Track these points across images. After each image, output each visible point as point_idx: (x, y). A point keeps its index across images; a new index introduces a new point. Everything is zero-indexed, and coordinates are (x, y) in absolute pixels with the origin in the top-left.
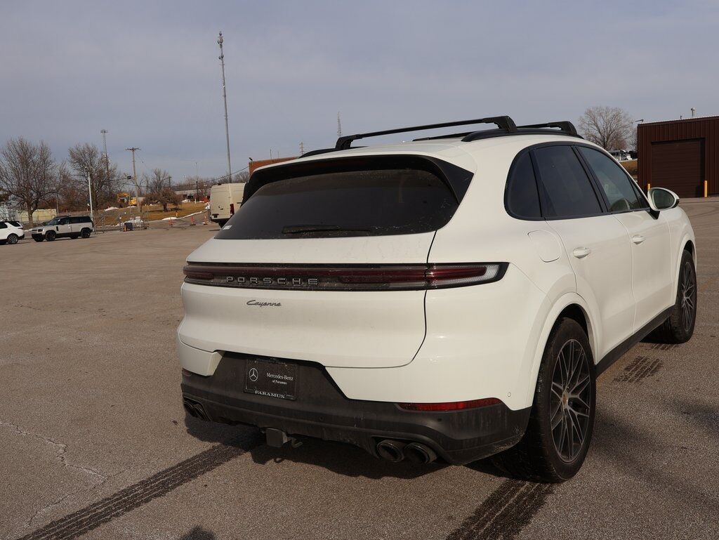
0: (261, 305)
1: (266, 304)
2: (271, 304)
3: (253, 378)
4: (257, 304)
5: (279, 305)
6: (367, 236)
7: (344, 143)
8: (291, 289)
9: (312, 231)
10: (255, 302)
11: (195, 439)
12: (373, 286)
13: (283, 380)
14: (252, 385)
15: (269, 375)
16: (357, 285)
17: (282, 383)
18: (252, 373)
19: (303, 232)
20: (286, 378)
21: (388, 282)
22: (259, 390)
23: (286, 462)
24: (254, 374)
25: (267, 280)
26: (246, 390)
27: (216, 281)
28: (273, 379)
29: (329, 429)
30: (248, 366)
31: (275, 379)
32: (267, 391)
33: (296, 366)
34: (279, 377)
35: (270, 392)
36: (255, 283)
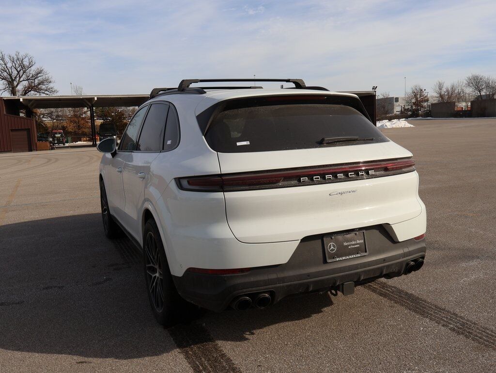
3: (332, 250)
4: (339, 193)
9: (341, 141)
10: (336, 193)
13: (357, 244)
15: (345, 244)
17: (356, 246)
18: (330, 247)
20: (358, 242)
22: (339, 257)
25: (340, 176)
26: (329, 261)
27: (286, 183)
28: (349, 245)
29: (388, 266)
30: (325, 242)
31: (351, 245)
32: (346, 256)
33: (364, 231)
34: (353, 243)
35: (348, 255)
36: (331, 179)
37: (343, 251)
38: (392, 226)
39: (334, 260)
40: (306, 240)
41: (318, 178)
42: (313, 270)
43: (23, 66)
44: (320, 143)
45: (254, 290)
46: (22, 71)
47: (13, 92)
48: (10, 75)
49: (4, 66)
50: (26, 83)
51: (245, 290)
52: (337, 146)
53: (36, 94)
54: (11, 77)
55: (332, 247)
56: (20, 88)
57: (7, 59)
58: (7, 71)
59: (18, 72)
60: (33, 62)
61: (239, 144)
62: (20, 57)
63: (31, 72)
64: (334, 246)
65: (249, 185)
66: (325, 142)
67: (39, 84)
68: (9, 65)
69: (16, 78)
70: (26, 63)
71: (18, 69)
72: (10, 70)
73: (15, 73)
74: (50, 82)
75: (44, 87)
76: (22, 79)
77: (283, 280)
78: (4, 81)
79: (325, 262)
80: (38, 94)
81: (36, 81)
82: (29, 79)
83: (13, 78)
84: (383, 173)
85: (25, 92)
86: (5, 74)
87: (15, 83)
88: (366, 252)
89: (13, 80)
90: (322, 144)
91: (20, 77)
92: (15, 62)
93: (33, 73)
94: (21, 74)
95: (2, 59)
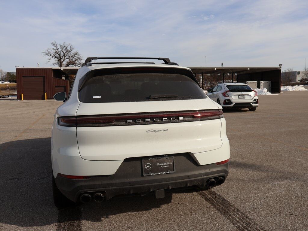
0: (156, 131)
1: (159, 131)
2: (162, 130)
3: (148, 168)
4: (154, 131)
5: (167, 130)
8: (171, 123)
10: (152, 131)
13: (167, 165)
15: (158, 164)
17: (167, 166)
18: (147, 166)
19: (159, 98)
20: (168, 163)
22: (153, 173)
25: (156, 120)
26: (144, 175)
27: (117, 123)
28: (161, 166)
29: (192, 181)
30: (143, 163)
31: (162, 165)
32: (158, 172)
33: (174, 157)
34: (165, 164)
35: (160, 172)
36: (149, 121)
37: (156, 169)
38: (194, 154)
39: (149, 174)
40: (127, 160)
41: (140, 121)
42: (133, 180)
43: (67, 51)
44: (149, 99)
45: (92, 190)
46: (66, 53)
47: (61, 65)
48: (60, 55)
49: (57, 50)
50: (68, 60)
51: (86, 190)
52: (161, 100)
53: (73, 67)
55: (148, 166)
56: (65, 63)
57: (59, 47)
58: (58, 53)
59: (64, 54)
60: (73, 48)
61: (94, 97)
62: (66, 45)
63: (71, 54)
64: (149, 165)
65: (93, 123)
66: (151, 97)
67: (75, 61)
68: (60, 50)
69: (63, 57)
70: (69, 49)
71: (64, 52)
72: (60, 53)
73: (62, 54)
74: (81, 60)
75: (77, 62)
76: (66, 58)
77: (111, 185)
78: (56, 59)
79: (142, 175)
80: (74, 66)
81: (74, 59)
82: (70, 58)
83: (61, 57)
84: (191, 119)
85: (67, 65)
86: (57, 55)
87: (62, 60)
88: (174, 170)
89: (61, 58)
90: (150, 99)
91: (65, 57)
92: (63, 48)
93: (72, 54)
94: (66, 55)
95: (56, 47)
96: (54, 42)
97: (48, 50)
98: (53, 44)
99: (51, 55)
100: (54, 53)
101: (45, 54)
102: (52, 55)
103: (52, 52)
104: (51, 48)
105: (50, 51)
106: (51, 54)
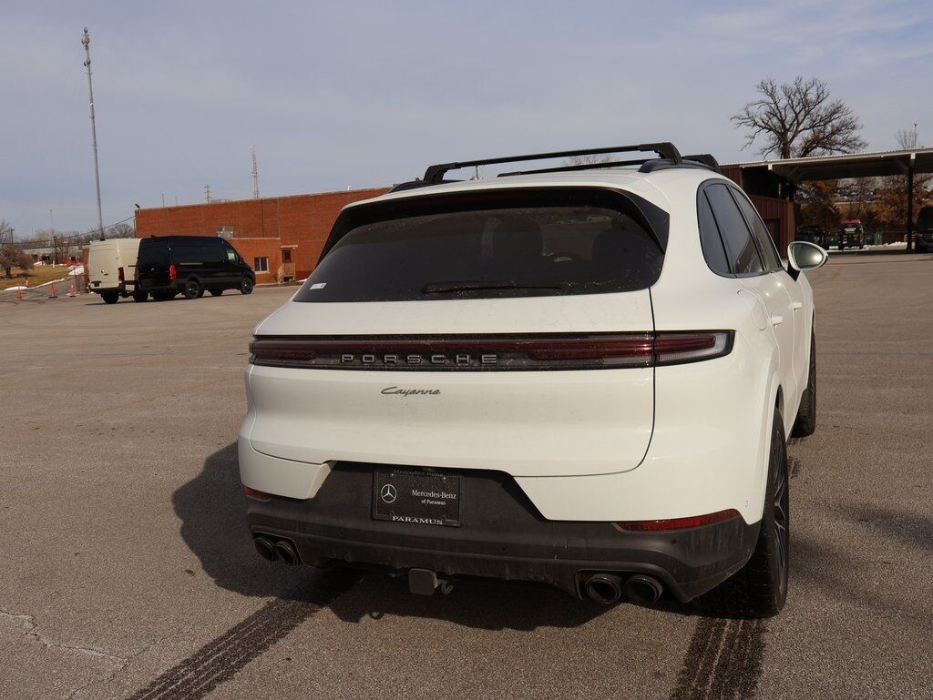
0: (406, 393)
1: (414, 392)
2: (423, 392)
3: (388, 498)
4: (400, 392)
5: (437, 392)
6: (558, 295)
7: (435, 175)
8: (455, 370)
9: (469, 289)
10: (396, 390)
11: (234, 594)
12: (581, 363)
13: (440, 499)
14: (387, 509)
15: (415, 493)
16: (557, 362)
17: (439, 503)
18: (385, 491)
19: (457, 290)
20: (444, 495)
21: (600, 356)
22: (400, 515)
23: (387, 617)
24: (389, 492)
25: (413, 358)
28: (423, 498)
29: (518, 565)
30: (376, 481)
31: (427, 498)
32: (413, 516)
33: (461, 477)
34: (433, 495)
35: (418, 516)
36: (393, 362)
37: (409, 506)
38: (515, 479)
39: (387, 517)
41: (371, 358)
43: (806, 105)
44: (423, 293)
45: (271, 531)
46: (803, 113)
47: (785, 153)
48: (782, 121)
49: (773, 106)
50: (808, 134)
53: (823, 154)
54: (784, 126)
55: (388, 493)
56: (797, 143)
57: (780, 93)
58: (778, 115)
59: (797, 115)
60: (825, 93)
61: (315, 286)
62: (803, 87)
63: (820, 113)
64: (392, 491)
67: (833, 133)
68: (783, 103)
69: (791, 125)
70: (812, 96)
71: (798, 110)
72: (783, 113)
73: (790, 116)
74: (853, 128)
75: (839, 138)
76: (801, 127)
78: (772, 132)
80: (829, 152)
81: (829, 128)
82: (814, 126)
83: (788, 126)
85: (806, 151)
86: (775, 120)
87: (790, 135)
88: (457, 519)
89: (787, 130)
91: (799, 124)
92: (793, 97)
93: (823, 113)
94: (801, 118)
95: (772, 95)
96: (766, 81)
97: (750, 109)
98: (763, 87)
99: (756, 124)
100: (764, 116)
101: (740, 121)
102: (761, 123)
103: (760, 112)
104: (757, 100)
105: (753, 110)
106: (757, 119)
